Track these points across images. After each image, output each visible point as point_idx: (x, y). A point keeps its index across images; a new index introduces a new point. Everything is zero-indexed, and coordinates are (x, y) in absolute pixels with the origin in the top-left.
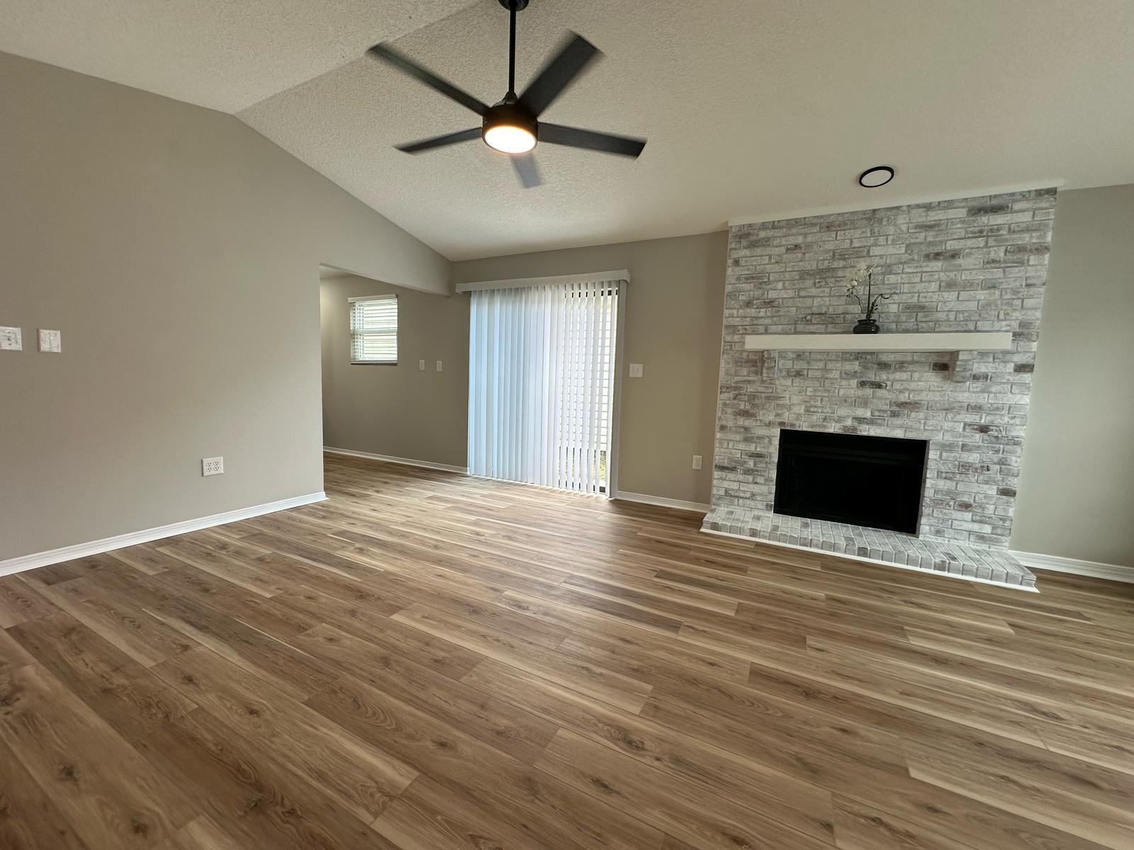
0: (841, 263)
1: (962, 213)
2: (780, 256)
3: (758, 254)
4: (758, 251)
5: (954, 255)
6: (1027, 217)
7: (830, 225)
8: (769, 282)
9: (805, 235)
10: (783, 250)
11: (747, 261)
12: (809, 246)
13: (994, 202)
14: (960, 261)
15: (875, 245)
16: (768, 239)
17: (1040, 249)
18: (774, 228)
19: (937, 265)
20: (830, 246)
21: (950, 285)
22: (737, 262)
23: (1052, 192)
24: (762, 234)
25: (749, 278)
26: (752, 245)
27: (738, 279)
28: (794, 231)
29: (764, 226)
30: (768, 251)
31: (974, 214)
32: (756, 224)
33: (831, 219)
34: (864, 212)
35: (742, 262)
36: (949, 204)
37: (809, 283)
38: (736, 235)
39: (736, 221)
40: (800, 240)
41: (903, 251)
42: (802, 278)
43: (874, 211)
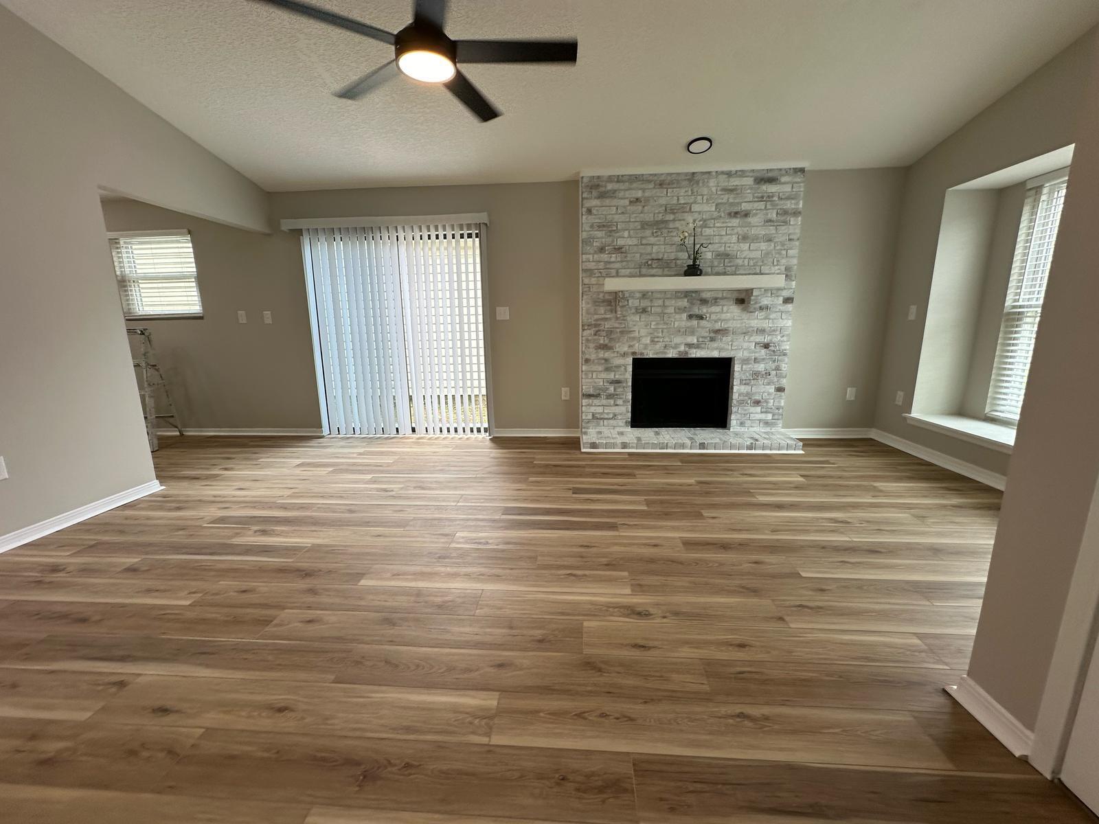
0: (671, 217)
1: (749, 181)
2: (625, 207)
3: (608, 205)
4: (607, 202)
5: (746, 215)
6: (787, 188)
7: (663, 183)
8: (617, 231)
9: (644, 190)
10: (627, 202)
11: (597, 210)
12: (647, 200)
13: (770, 175)
14: (749, 219)
15: (695, 202)
16: (615, 191)
17: (796, 213)
18: (618, 182)
19: (735, 222)
20: (663, 201)
21: (745, 238)
22: (589, 211)
23: (802, 170)
24: (610, 187)
25: (601, 227)
26: (602, 196)
27: (592, 226)
28: (634, 185)
29: (610, 179)
30: (615, 202)
31: (758, 183)
32: (603, 176)
33: (663, 178)
34: (686, 174)
35: (594, 211)
36: (742, 174)
37: (648, 232)
38: (588, 186)
39: (588, 173)
40: (639, 194)
41: (714, 209)
42: (643, 228)
43: (694, 173)
